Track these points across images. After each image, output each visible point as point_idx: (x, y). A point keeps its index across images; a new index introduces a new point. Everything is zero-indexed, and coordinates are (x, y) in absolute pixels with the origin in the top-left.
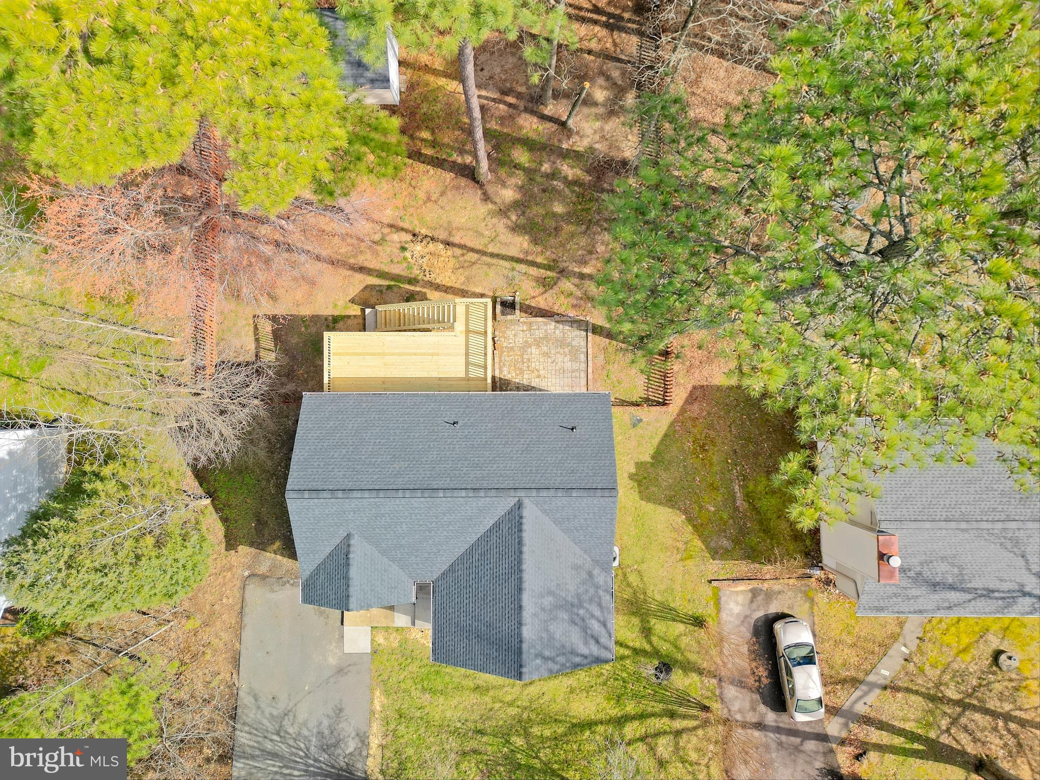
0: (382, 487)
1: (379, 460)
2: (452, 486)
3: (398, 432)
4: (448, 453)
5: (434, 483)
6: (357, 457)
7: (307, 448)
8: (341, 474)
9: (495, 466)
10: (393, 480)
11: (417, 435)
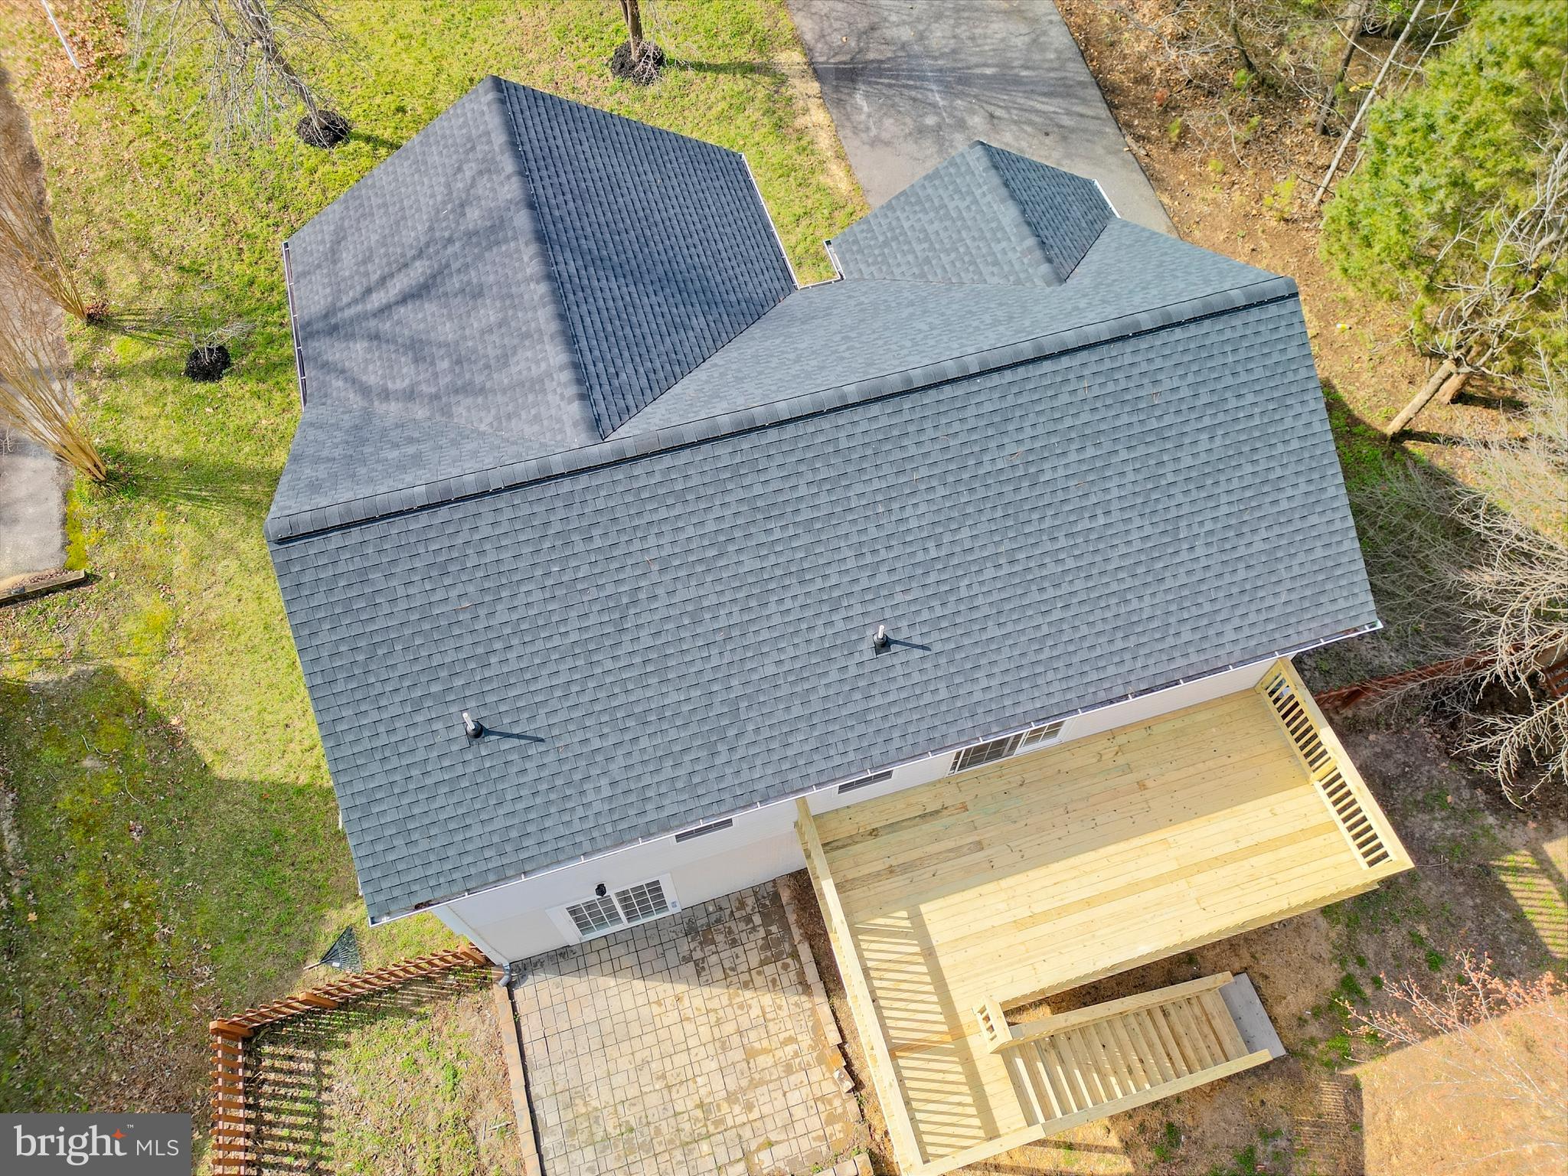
0: (1032, 371)
1: (1073, 457)
2: (825, 423)
3: (1052, 568)
4: (873, 533)
5: (884, 421)
6: (1141, 451)
7: (1295, 444)
8: (1167, 385)
9: (711, 527)
10: (1010, 400)
11: (989, 573)
